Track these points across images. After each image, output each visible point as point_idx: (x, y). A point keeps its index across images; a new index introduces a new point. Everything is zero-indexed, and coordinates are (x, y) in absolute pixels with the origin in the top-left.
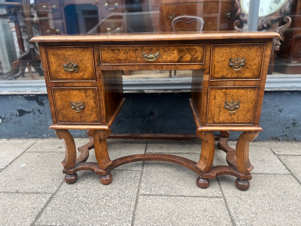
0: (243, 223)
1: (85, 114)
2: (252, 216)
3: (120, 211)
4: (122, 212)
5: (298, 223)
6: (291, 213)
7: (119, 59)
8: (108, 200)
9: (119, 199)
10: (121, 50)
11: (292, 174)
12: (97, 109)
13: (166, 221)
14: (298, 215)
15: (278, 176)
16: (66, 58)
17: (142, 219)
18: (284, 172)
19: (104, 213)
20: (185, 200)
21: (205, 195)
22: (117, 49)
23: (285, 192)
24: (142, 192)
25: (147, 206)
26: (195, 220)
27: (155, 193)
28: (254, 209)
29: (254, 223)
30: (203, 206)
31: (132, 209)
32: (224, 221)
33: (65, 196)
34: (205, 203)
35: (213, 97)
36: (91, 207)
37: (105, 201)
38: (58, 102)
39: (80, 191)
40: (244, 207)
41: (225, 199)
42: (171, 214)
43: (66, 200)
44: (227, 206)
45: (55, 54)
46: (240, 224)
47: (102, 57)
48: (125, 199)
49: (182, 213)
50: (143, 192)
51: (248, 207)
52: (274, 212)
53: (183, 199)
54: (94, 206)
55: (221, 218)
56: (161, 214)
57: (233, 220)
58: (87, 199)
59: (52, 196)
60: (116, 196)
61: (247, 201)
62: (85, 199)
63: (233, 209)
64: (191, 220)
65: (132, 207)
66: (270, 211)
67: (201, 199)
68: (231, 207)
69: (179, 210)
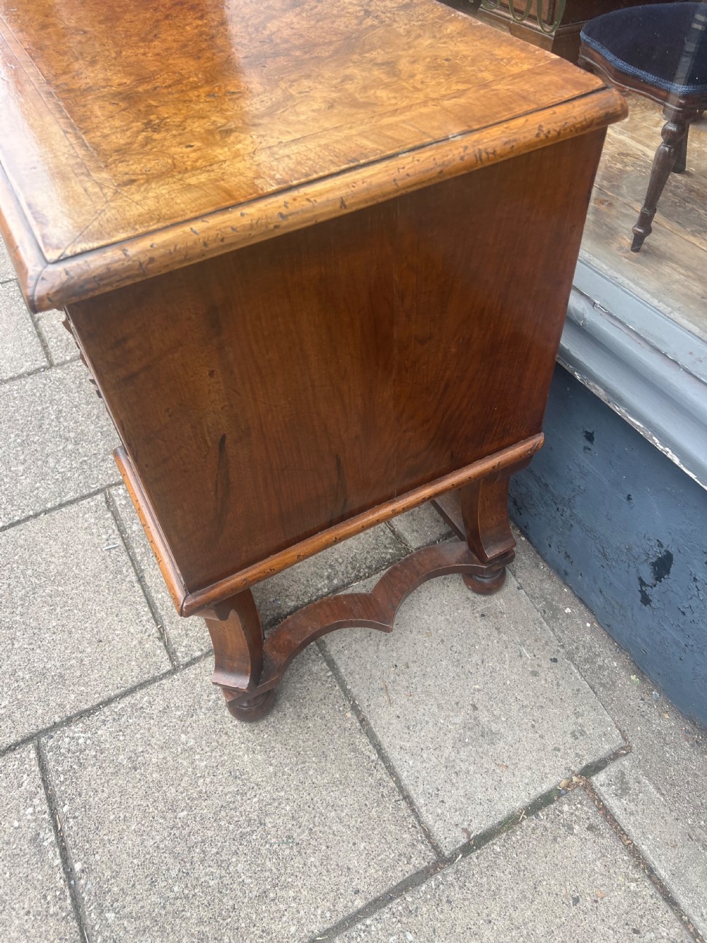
0: (81, 741)
4: (36, 492)
5: (129, 898)
8: (64, 450)
9: (74, 466)
11: (444, 860)
14: (172, 895)
17: (23, 537)
19: (21, 468)
21: (165, 621)
23: (290, 841)
29: (90, 768)
30: (117, 632)
31: (49, 505)
32: (73, 697)
33: (50, 384)
36: (31, 439)
37: (61, 447)
40: (155, 729)
41: (170, 673)
44: (142, 685)
46: (77, 735)
50: (121, 492)
51: (157, 740)
52: (164, 818)
53: (128, 579)
54: (35, 443)
55: (86, 684)
56: (53, 559)
57: (87, 713)
58: (53, 420)
59: (45, 368)
60: (85, 456)
61: (186, 733)
62: (53, 417)
63: (133, 706)
64: (54, 624)
65: (58, 500)
66: (161, 806)
67: (145, 618)
68: (141, 697)
69: (82, 588)
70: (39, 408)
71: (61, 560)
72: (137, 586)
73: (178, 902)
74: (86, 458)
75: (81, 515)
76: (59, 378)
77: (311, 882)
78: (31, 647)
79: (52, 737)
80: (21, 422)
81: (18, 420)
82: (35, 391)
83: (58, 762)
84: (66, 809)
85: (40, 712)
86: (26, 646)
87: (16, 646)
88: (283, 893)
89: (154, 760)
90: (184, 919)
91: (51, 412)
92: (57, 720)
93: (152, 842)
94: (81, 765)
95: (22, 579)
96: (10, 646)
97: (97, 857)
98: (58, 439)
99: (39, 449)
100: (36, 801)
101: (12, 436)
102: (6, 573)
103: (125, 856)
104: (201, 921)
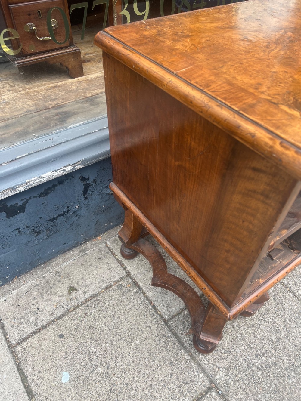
8: (287, 337)
9: (295, 325)
33: (233, 377)
36: (288, 365)
37: (286, 340)
39: (238, 350)
43: (247, 382)
54: (290, 360)
58: (267, 357)
59: (217, 392)
60: (286, 322)
62: (264, 358)
70: (259, 373)
74: (287, 320)
76: (225, 372)
80: (276, 382)
81: (276, 385)
82: (244, 387)
91: (259, 362)
98: (281, 346)
99: (293, 355)
101: (290, 381)
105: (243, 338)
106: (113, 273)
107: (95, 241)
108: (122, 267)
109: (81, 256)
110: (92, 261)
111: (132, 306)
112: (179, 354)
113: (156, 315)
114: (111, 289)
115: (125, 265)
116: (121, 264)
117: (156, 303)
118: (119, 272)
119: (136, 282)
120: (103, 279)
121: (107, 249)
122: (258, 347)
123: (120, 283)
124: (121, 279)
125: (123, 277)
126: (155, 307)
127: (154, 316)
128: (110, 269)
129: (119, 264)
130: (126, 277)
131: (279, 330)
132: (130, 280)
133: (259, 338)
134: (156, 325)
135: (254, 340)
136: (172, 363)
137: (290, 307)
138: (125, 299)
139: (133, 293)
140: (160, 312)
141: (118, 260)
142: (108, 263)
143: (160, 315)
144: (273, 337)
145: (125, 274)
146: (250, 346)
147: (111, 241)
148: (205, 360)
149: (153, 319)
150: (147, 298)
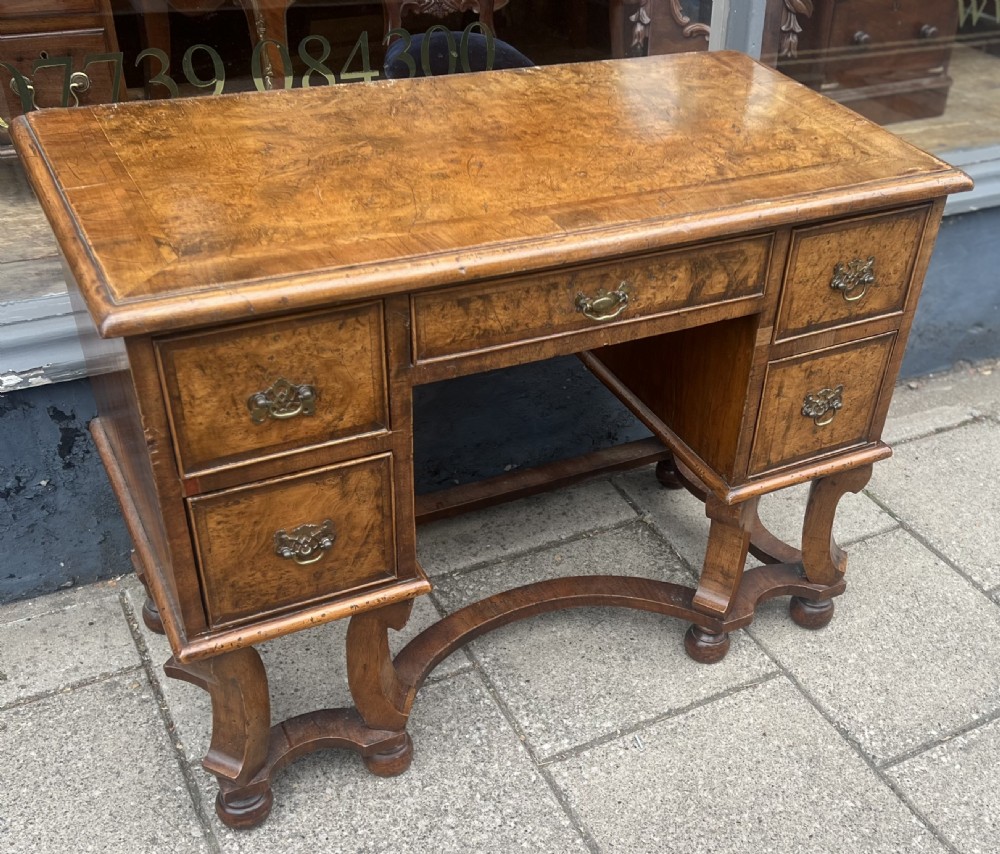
0: (872, 733)
1: (336, 560)
2: (881, 700)
3: (532, 843)
5: (985, 681)
6: (959, 657)
7: (485, 330)
8: (457, 826)
9: (491, 807)
10: (494, 298)
11: (902, 525)
12: (387, 530)
13: (690, 812)
14: (974, 657)
15: (875, 543)
16: (264, 370)
17: (622, 840)
18: (881, 526)
20: (693, 723)
21: (734, 684)
22: (480, 297)
23: (914, 595)
24: (546, 749)
25: (602, 791)
26: (760, 777)
27: (588, 738)
28: (874, 678)
29: (896, 722)
30: (752, 721)
31: (566, 822)
32: (830, 747)
34: (750, 711)
35: (775, 391)
37: (450, 833)
38: (215, 548)
39: (323, 836)
40: (848, 681)
41: (790, 676)
42: (686, 787)
44: (806, 695)
45: (207, 360)
46: (867, 737)
47: (418, 337)
48: (511, 798)
49: (714, 768)
50: (546, 746)
51: (858, 678)
52: (921, 667)
53: (683, 722)
55: (815, 739)
56: (659, 798)
57: (845, 733)
60: (472, 797)
61: (846, 660)
63: (829, 700)
64: (749, 778)
65: (557, 814)
66: (913, 670)
67: (732, 702)
68: (820, 695)
69: (698, 761)
71: (660, 790)
72: (690, 713)
73: (977, 653)
75: (586, 783)
77: (939, 586)
78: (780, 794)
79: (874, 757)
83: (895, 747)
84: (934, 733)
85: (851, 770)
86: (781, 800)
87: (781, 808)
88: (951, 599)
89: (876, 678)
90: (987, 649)
92: (856, 755)
93: (942, 673)
94: (894, 729)
95: (690, 825)
96: (784, 815)
97: (964, 705)
100: (935, 756)
102: (682, 844)
103: (957, 687)
104: (985, 640)
105: (350, 814)
106: (109, 658)
107: (100, 587)
108: (138, 647)
109: (51, 614)
110: (69, 628)
111: (121, 725)
112: (180, 827)
113: (168, 748)
114: (88, 687)
115: (148, 644)
116: (139, 641)
117: (181, 727)
118: (125, 657)
119: (156, 681)
120: (80, 665)
121: (118, 608)
122: (373, 836)
123: (116, 679)
124: (125, 672)
125: (129, 668)
126: (176, 734)
127: (162, 749)
128: (106, 647)
129: (132, 642)
130: (138, 668)
131: (446, 810)
132: (144, 676)
133: (387, 820)
134: (157, 768)
135: (373, 823)
136: (154, 841)
137: (503, 771)
138: (111, 710)
139: (135, 702)
140: (181, 744)
141: (133, 632)
142: (106, 635)
143: (178, 750)
144: (422, 824)
145: (138, 662)
146: (356, 831)
147: (136, 591)
148: (235, 844)
149: (157, 755)
150: (166, 715)
